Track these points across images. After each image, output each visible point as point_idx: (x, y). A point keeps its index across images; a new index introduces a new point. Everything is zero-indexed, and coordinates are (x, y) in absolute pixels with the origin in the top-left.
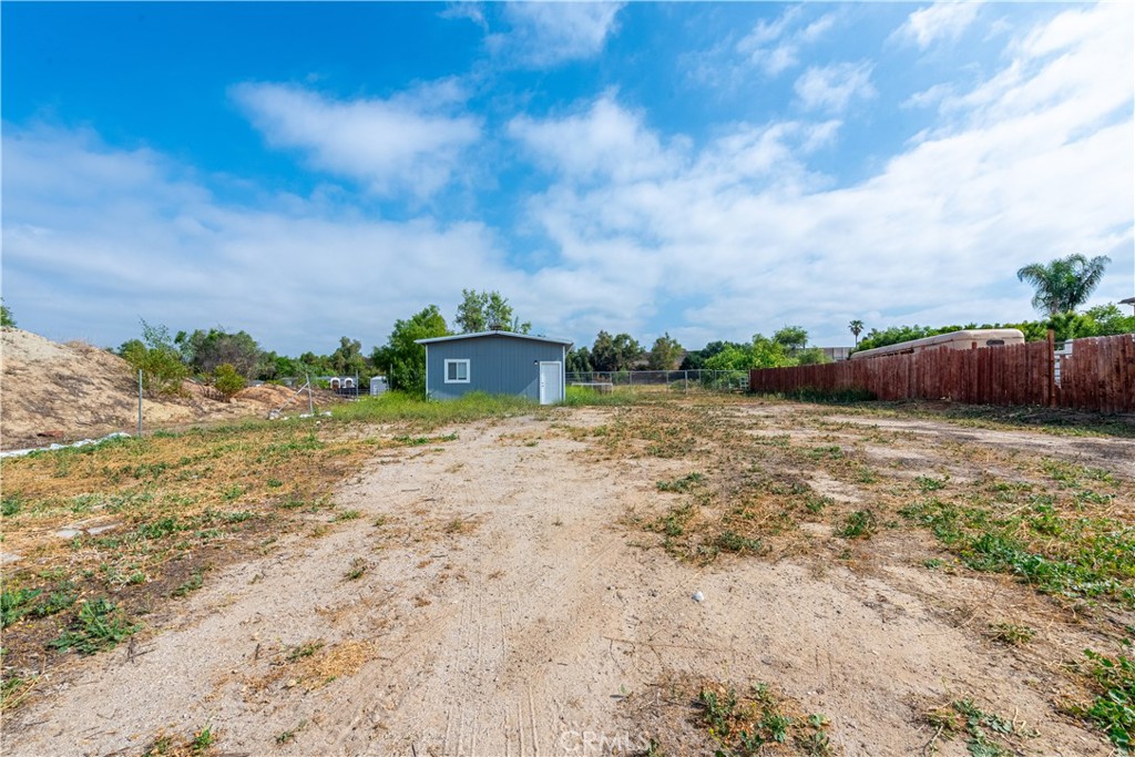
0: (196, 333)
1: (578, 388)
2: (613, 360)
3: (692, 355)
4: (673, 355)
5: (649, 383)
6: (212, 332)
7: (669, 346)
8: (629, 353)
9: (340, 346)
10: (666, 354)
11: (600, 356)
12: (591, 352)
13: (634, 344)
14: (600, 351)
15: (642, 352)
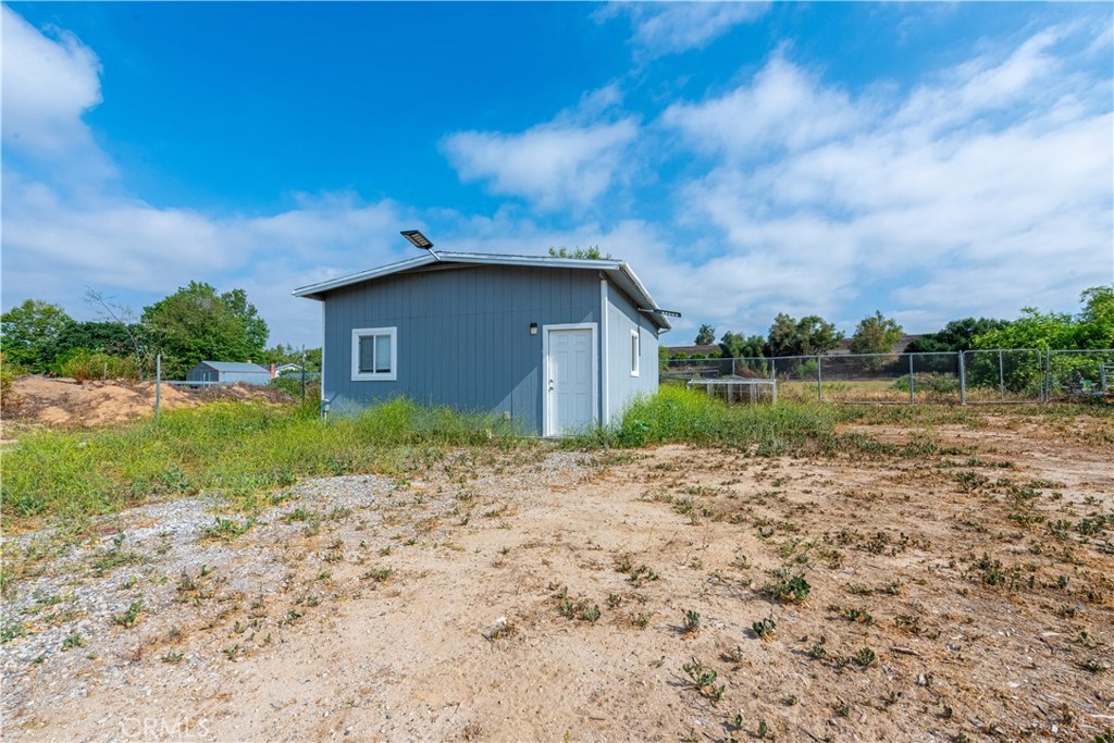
2: (797, 349)
3: (921, 340)
4: (889, 341)
5: (851, 379)
7: (882, 328)
8: (821, 341)
10: (878, 339)
11: (778, 345)
14: (778, 339)
15: (840, 337)
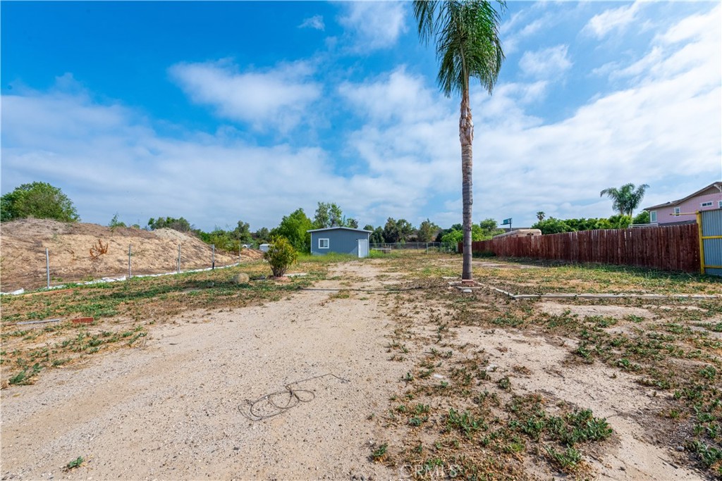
0: (160, 219)
1: (375, 251)
2: (396, 234)
4: (432, 232)
6: (168, 218)
7: (430, 226)
8: (406, 231)
9: (237, 226)
10: (428, 231)
11: (388, 232)
12: (383, 229)
13: (409, 225)
14: (389, 230)
15: (414, 230)
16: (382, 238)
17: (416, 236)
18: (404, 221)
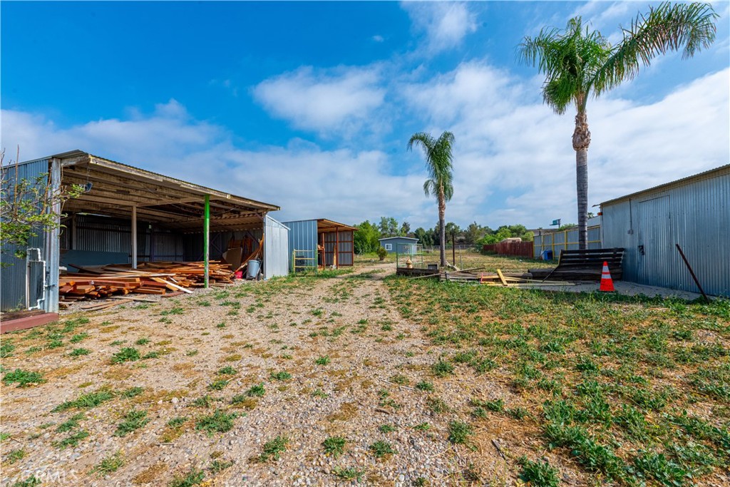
7: (476, 229)
8: (454, 233)
10: (475, 233)
12: (433, 232)
13: (457, 228)
16: (431, 240)
17: (464, 238)
18: (452, 224)
